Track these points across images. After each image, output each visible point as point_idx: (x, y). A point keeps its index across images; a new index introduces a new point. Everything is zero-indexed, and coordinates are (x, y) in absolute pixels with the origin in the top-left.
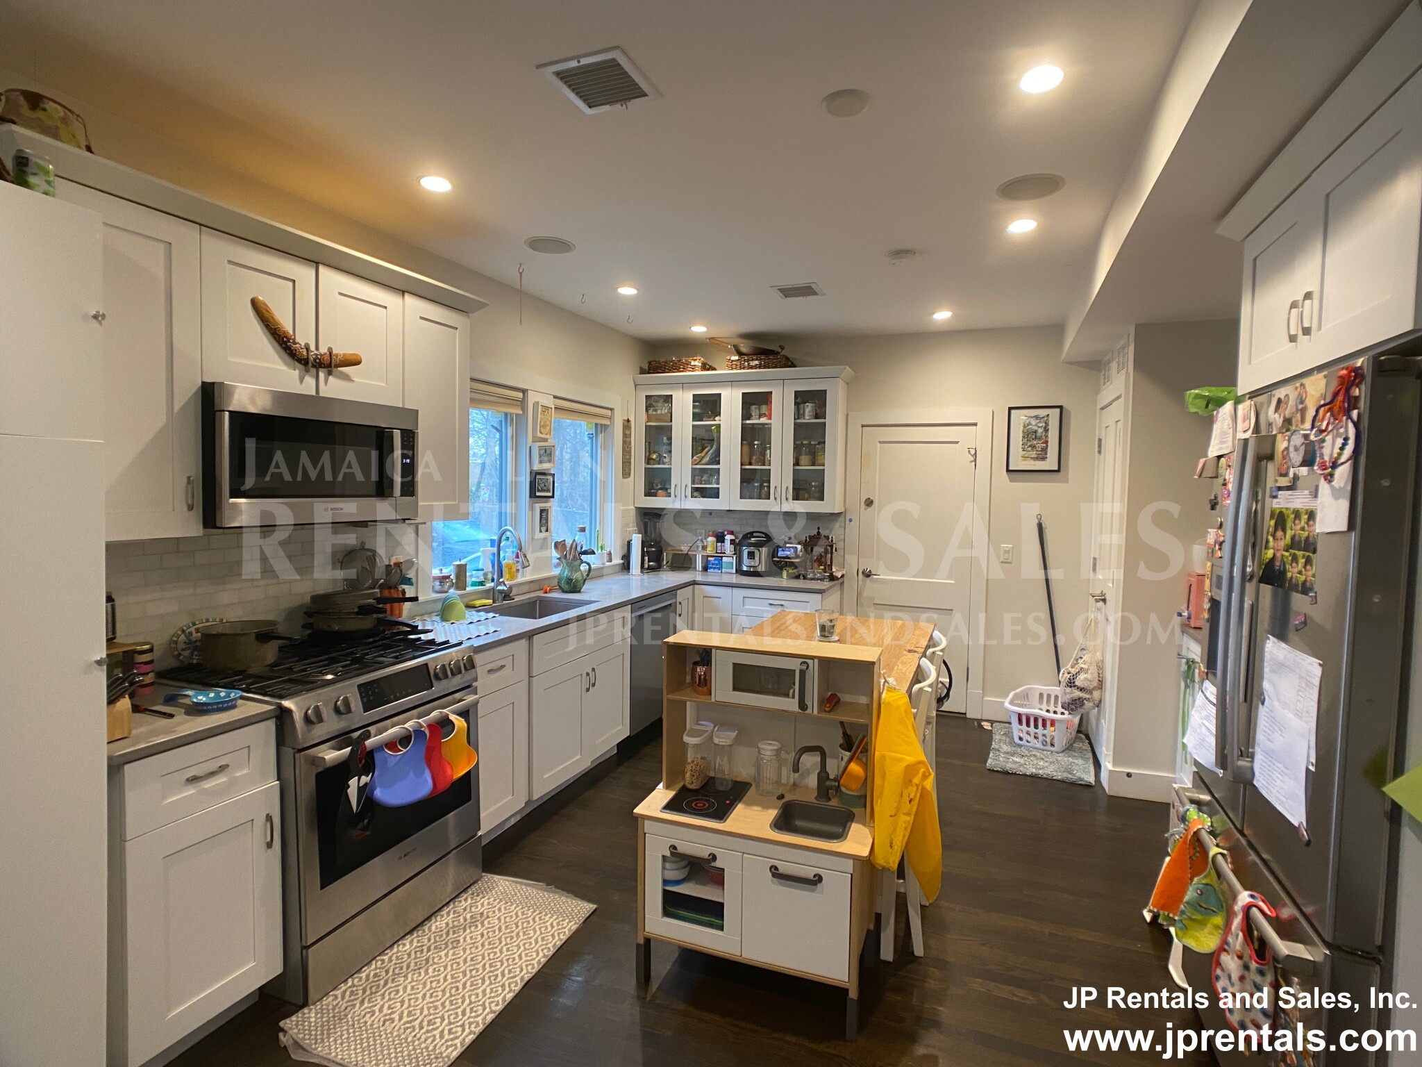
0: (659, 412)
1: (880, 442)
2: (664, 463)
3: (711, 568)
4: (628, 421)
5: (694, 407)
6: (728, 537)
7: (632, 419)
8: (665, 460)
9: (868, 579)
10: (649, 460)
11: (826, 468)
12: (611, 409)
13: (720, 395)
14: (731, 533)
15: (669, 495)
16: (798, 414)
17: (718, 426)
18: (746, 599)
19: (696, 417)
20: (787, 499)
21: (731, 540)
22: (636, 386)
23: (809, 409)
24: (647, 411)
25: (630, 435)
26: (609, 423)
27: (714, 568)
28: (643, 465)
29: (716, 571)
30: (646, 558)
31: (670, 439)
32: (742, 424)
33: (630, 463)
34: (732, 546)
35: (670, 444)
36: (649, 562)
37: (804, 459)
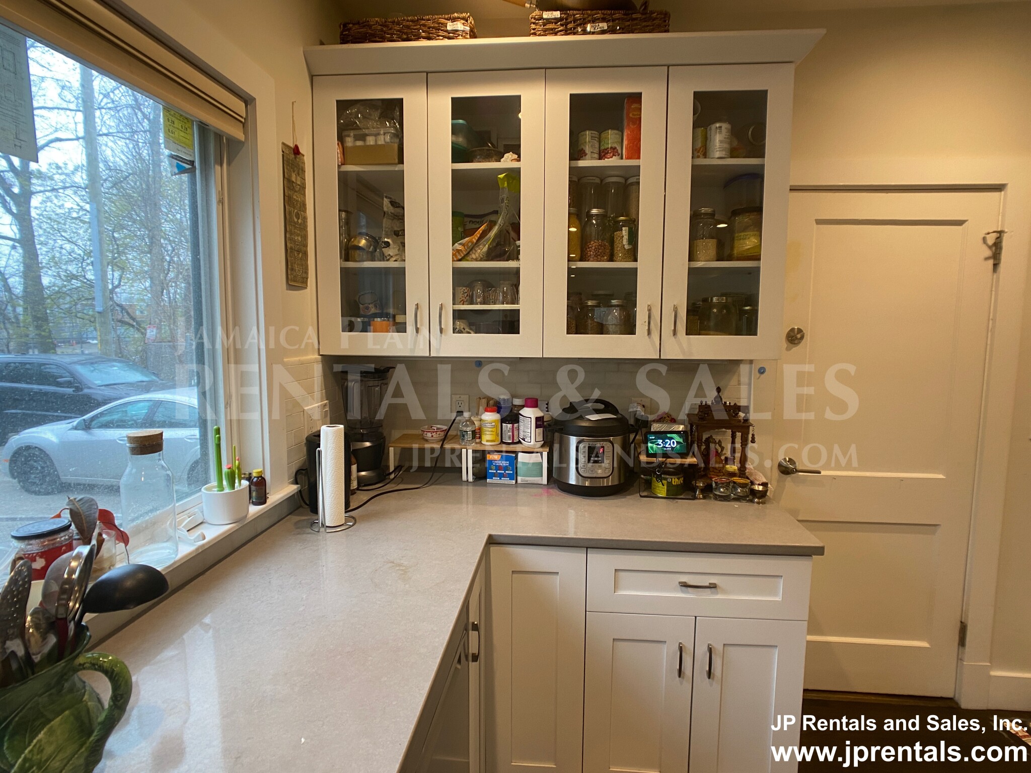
0: (371, 141)
1: (819, 222)
2: (383, 258)
3: (494, 475)
4: (296, 151)
5: (455, 130)
6: (529, 413)
7: (305, 150)
8: (388, 251)
9: (789, 478)
10: (348, 251)
11: (763, 264)
12: (248, 101)
13: (515, 102)
14: (533, 403)
15: (401, 328)
16: (701, 149)
17: (514, 175)
18: (621, 574)
19: (458, 155)
20: (675, 332)
21: (537, 419)
22: (312, 77)
23: (719, 136)
24: (341, 139)
25: (303, 187)
26: (240, 136)
27: (501, 476)
28: (336, 263)
29: (506, 481)
30: (354, 468)
31: (398, 205)
32: (571, 169)
33: (305, 254)
34: (540, 430)
35: (401, 218)
36: (359, 470)
37: (709, 246)
